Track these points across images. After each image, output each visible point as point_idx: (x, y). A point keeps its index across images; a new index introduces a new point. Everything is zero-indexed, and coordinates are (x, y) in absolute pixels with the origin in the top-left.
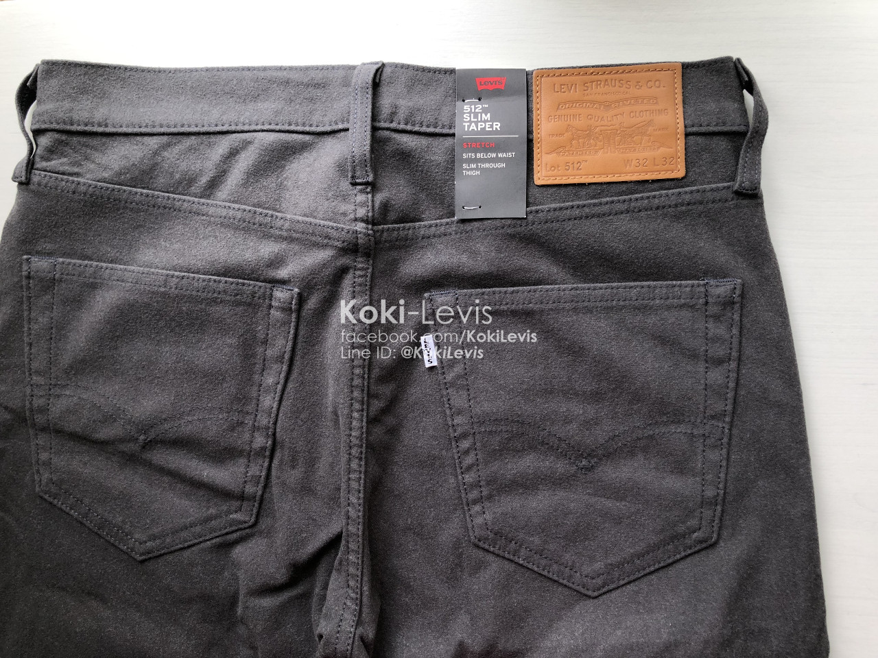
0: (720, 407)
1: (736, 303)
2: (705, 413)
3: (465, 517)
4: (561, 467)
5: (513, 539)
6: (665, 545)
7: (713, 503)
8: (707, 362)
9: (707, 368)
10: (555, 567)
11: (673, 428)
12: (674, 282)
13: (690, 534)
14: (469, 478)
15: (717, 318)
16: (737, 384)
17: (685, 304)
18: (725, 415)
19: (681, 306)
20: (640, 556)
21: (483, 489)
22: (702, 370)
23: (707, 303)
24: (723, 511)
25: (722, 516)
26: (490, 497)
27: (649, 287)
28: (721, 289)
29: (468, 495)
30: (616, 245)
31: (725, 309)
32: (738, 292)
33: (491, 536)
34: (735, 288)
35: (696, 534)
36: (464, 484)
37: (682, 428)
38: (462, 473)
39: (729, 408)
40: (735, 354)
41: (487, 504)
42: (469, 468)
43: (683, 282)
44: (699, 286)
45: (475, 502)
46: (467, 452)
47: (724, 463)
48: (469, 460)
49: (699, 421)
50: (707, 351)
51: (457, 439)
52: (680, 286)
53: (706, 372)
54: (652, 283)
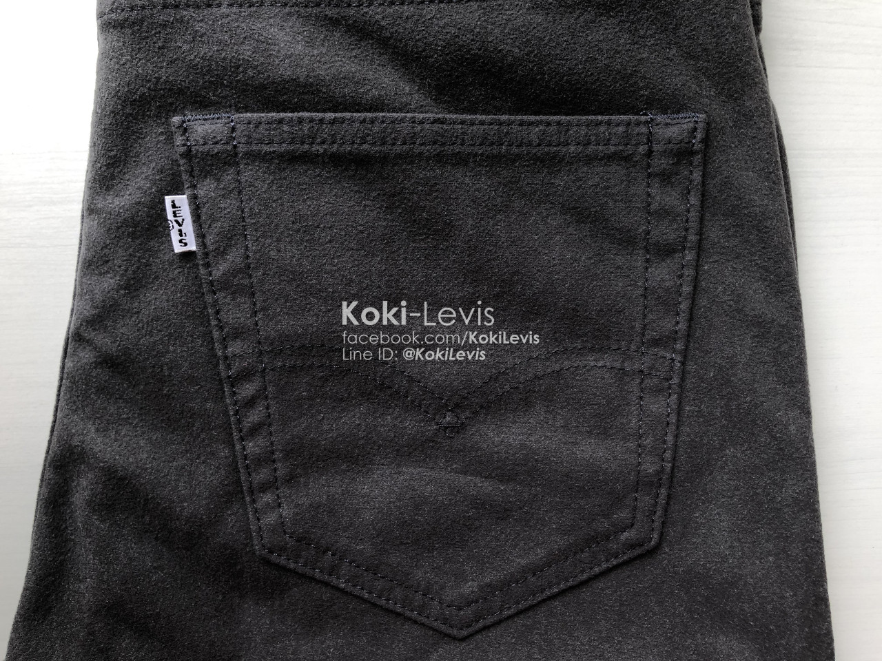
0: (667, 325)
1: (696, 153)
2: (643, 335)
3: (246, 514)
4: (411, 425)
5: (328, 549)
6: (575, 554)
7: (654, 483)
8: (648, 251)
9: (647, 261)
10: (398, 593)
11: (591, 360)
12: (600, 118)
13: (616, 533)
14: (253, 447)
15: (666, 178)
16: (695, 287)
17: (615, 153)
18: (675, 340)
19: (609, 157)
20: (535, 570)
21: (279, 465)
22: (640, 263)
23: (650, 153)
24: (669, 497)
25: (668, 504)
26: (291, 479)
27: (559, 123)
28: (673, 128)
29: (254, 475)
30: (508, 48)
31: (678, 163)
32: (699, 135)
33: (291, 543)
34: (695, 129)
35: (625, 534)
36: (245, 458)
37: (606, 360)
38: (242, 439)
39: (682, 326)
40: (692, 237)
41: (284, 491)
42: (255, 430)
43: (613, 117)
44: (638, 124)
45: (264, 488)
46: (251, 403)
47: (673, 419)
48: (254, 416)
49: (633, 348)
50: (648, 233)
51: (234, 381)
52: (609, 123)
53: (647, 268)
54: (563, 117)
